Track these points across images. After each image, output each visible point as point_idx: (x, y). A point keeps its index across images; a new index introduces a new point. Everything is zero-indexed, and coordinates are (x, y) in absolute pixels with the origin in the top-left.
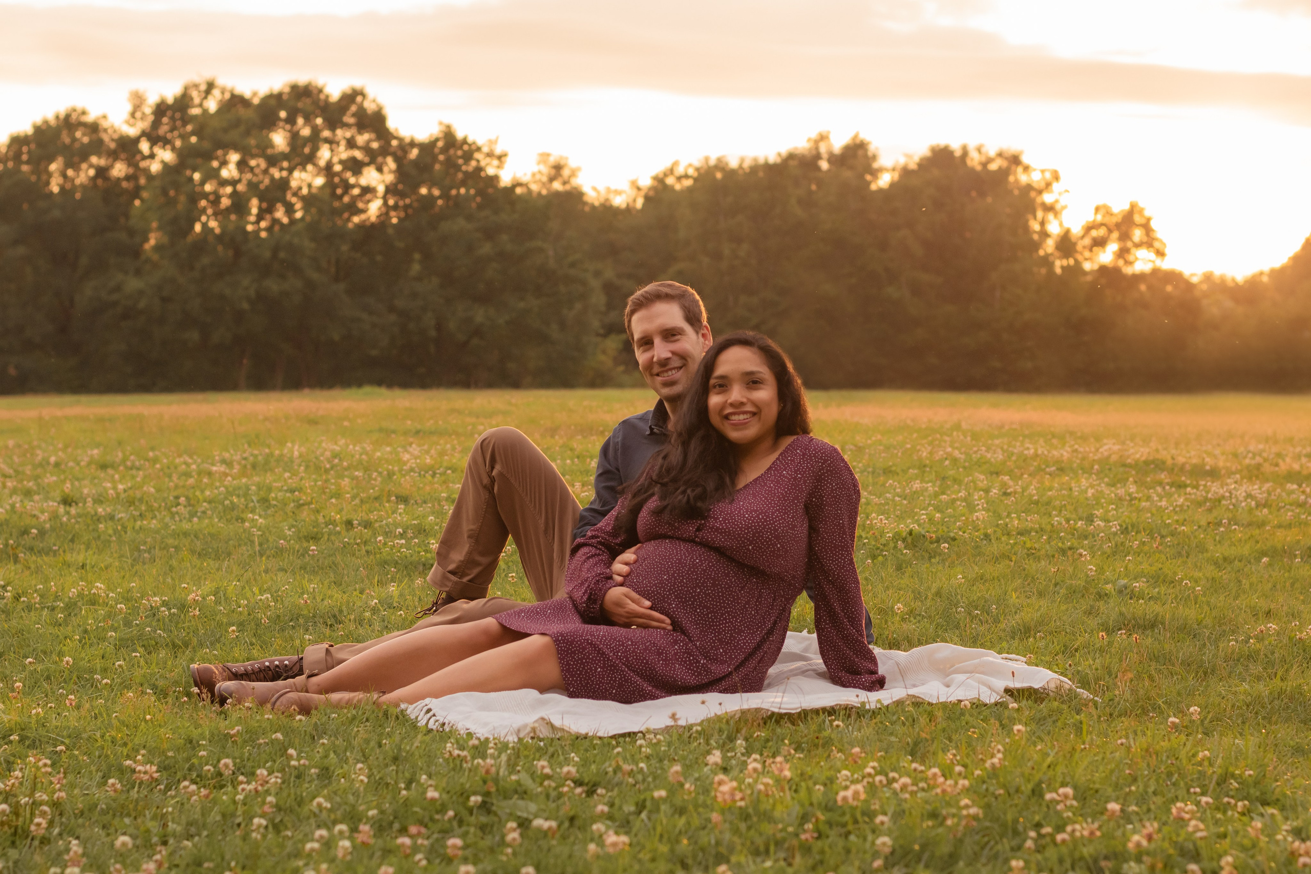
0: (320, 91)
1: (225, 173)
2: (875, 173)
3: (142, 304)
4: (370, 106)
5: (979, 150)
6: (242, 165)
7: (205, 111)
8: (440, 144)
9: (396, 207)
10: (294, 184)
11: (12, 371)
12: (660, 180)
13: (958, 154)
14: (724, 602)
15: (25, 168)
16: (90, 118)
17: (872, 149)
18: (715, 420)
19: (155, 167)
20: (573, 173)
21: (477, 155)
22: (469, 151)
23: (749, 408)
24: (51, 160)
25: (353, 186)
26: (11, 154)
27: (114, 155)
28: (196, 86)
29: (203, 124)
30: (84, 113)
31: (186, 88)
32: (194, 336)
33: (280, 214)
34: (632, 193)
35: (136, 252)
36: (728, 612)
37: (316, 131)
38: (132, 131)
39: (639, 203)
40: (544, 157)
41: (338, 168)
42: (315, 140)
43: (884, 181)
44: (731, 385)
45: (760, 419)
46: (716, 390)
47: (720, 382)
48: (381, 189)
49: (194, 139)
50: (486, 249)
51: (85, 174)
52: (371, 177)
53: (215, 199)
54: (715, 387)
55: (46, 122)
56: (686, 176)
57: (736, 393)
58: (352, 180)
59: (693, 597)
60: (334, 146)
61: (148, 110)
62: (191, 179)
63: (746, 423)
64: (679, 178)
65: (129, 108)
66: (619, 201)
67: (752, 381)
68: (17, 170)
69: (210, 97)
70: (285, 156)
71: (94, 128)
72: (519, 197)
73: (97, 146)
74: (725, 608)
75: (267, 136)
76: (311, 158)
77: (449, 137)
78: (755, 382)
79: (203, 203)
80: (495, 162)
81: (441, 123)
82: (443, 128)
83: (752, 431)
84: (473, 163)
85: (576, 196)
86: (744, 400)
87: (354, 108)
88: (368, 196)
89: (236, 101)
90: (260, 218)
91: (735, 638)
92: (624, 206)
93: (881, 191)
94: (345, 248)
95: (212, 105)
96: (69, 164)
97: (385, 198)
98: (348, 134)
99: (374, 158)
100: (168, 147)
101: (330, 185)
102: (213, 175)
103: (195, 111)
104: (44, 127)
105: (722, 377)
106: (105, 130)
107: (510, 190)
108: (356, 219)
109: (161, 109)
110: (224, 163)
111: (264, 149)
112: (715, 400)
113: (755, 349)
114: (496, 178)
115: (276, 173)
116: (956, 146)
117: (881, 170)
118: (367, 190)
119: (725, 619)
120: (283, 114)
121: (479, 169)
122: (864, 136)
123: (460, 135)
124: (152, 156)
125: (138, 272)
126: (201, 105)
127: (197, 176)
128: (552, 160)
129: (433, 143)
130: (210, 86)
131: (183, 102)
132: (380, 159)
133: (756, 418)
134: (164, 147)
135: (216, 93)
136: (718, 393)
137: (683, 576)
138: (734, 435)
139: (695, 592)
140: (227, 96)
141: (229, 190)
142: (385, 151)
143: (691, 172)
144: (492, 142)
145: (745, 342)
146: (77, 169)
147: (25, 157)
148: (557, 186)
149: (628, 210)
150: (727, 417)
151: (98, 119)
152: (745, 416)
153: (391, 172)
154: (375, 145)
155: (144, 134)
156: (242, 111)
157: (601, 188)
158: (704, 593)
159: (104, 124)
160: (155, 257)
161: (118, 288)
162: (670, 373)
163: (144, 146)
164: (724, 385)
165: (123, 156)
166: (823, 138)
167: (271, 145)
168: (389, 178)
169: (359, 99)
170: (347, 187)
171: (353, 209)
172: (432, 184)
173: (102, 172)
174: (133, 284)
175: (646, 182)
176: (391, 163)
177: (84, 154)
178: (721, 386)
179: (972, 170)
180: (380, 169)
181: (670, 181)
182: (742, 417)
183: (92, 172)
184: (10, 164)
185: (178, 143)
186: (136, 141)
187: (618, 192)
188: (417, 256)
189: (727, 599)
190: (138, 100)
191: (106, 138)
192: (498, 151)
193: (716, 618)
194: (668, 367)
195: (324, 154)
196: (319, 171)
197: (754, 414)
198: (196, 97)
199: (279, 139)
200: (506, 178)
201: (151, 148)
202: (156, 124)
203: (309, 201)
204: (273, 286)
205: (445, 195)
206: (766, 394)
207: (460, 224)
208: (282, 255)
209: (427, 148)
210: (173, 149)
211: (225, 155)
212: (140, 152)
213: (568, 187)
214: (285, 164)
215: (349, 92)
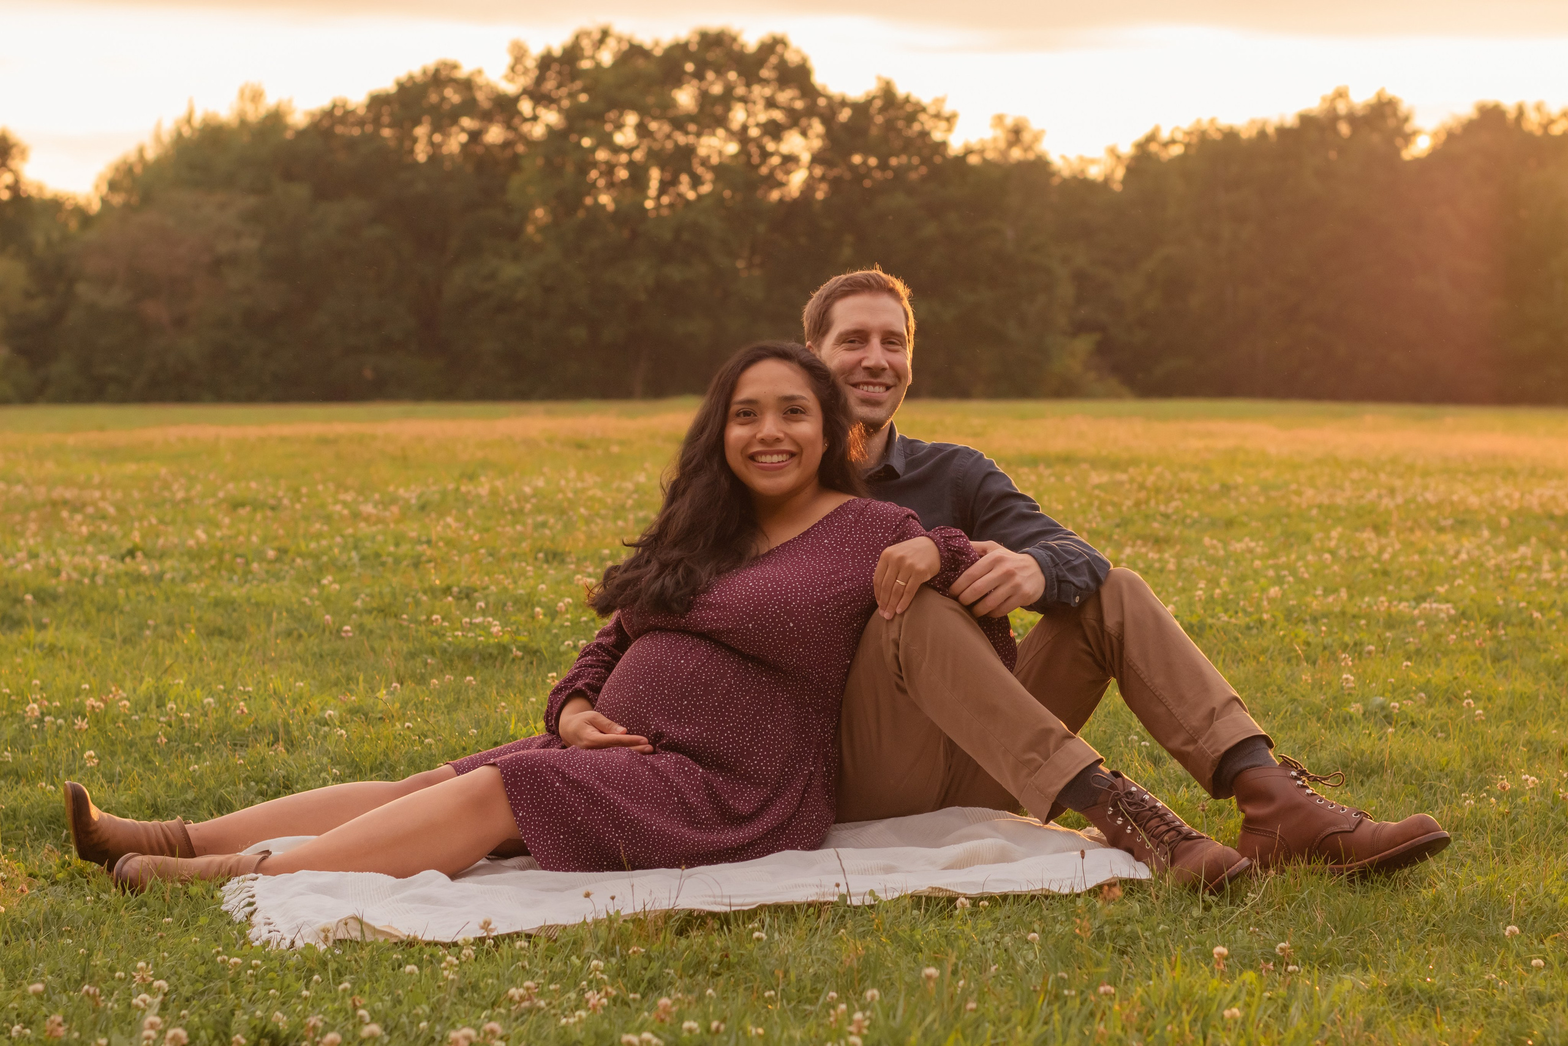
0: (734, 39)
1: (619, 138)
2: (1408, 138)
3: (521, 294)
4: (792, 58)
5: (1539, 108)
6: (642, 130)
7: (598, 66)
8: (878, 103)
9: (823, 178)
10: (702, 151)
11: (368, 374)
12: (1142, 147)
13: (1512, 114)
14: (723, 715)
15: (386, 132)
16: (463, 73)
17: (1404, 107)
18: (734, 459)
19: (537, 131)
20: (1037, 137)
21: (923, 117)
22: (911, 111)
23: (787, 446)
24: (417, 122)
25: (772, 154)
26: (371, 115)
27: (487, 117)
28: (588, 34)
29: (595, 79)
30: (455, 67)
31: (578, 38)
32: (579, 333)
33: (684, 186)
34: (1110, 162)
35: (514, 233)
36: (730, 728)
37: (729, 89)
38: (510, 88)
39: (1120, 173)
40: (999, 119)
41: (754, 132)
42: (727, 98)
43: (1421, 146)
44: (762, 413)
45: (800, 463)
46: (739, 420)
47: (746, 407)
48: (805, 157)
49: (583, 98)
50: (930, 229)
51: (455, 142)
52: (794, 143)
53: (610, 169)
54: (738, 415)
55: (411, 78)
56: (1173, 142)
57: (770, 426)
58: (771, 146)
59: (679, 712)
60: (750, 105)
61: (531, 63)
62: (578, 145)
63: (781, 468)
64: (1166, 145)
65: (507, 60)
66: (1095, 172)
67: (791, 410)
68: (376, 134)
69: (603, 47)
70: (691, 118)
71: (467, 85)
72: (973, 169)
73: (469, 106)
74: (726, 722)
75: (670, 95)
76: (721, 121)
77: (888, 95)
78: (794, 411)
79: (594, 174)
80: (943, 124)
81: (879, 78)
82: (883, 85)
83: (788, 479)
84: (916, 127)
85: (1041, 165)
86: (781, 435)
87: (773, 60)
88: (791, 166)
89: (634, 52)
90: (662, 191)
91: (743, 763)
92: (1100, 179)
93: (1417, 161)
94: (761, 228)
95: (606, 57)
96: (437, 127)
97: (810, 168)
98: (767, 91)
99: (795, 119)
100: (554, 106)
101: (744, 151)
102: (605, 141)
103: (586, 64)
104: (409, 85)
105: (749, 402)
106: (480, 88)
107: (961, 160)
108: (775, 195)
109: (546, 62)
110: (619, 126)
111: (666, 110)
112: (737, 432)
113: (795, 366)
114: (943, 145)
115: (681, 139)
116: (1509, 103)
117: (1415, 133)
118: (790, 160)
119: (727, 738)
120: (689, 67)
121: (924, 134)
122: (1391, 92)
123: (901, 90)
124: (535, 118)
125: (516, 257)
126: (593, 57)
127: (586, 142)
128: (1009, 122)
129: (869, 102)
130: (605, 34)
131: (572, 53)
132: (804, 122)
133: (795, 460)
134: (546, 107)
135: (611, 43)
136: (742, 424)
137: (663, 685)
138: (763, 483)
139: (681, 705)
140: (625, 47)
141: (624, 158)
142: (811, 111)
143: (1179, 136)
144: (939, 101)
145: (783, 356)
146: (446, 135)
147: (386, 119)
148: (1016, 154)
149: (1107, 181)
150: (752, 457)
151: (472, 74)
152: (780, 458)
153: (818, 136)
154: (799, 105)
155: (526, 92)
156: (641, 63)
157: (1072, 156)
158: (694, 705)
159: (479, 80)
160: (538, 238)
161: (492, 276)
162: (877, 388)
163: (526, 107)
164: (751, 412)
165: (498, 117)
166: (1341, 94)
167: (672, 104)
168: (817, 144)
169: (779, 48)
170: (765, 155)
171: (772, 182)
172: (867, 152)
173: (475, 136)
174: (510, 271)
175: (1127, 149)
176: (817, 127)
177: (453, 116)
178: (746, 414)
179: (1530, 136)
180: (804, 134)
181: (1153, 147)
182: (776, 458)
183: (463, 138)
184: (369, 128)
185: (566, 103)
186: (516, 100)
187: (1093, 161)
188: (849, 238)
189: (727, 710)
190: (519, 54)
191: (480, 96)
192: (947, 110)
193: (714, 737)
194: (879, 380)
195: (738, 115)
196: (731, 134)
197: (792, 455)
198: (588, 49)
199: (685, 98)
200: (956, 143)
201: (534, 109)
202: (540, 80)
203: (721, 171)
204: (675, 273)
205: (883, 166)
206: (808, 428)
207: (899, 200)
208: (686, 236)
209: (861, 109)
210: (560, 110)
211: (621, 115)
212: (519, 113)
213: (1031, 156)
214: (692, 127)
215: (768, 40)
